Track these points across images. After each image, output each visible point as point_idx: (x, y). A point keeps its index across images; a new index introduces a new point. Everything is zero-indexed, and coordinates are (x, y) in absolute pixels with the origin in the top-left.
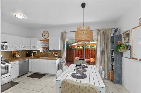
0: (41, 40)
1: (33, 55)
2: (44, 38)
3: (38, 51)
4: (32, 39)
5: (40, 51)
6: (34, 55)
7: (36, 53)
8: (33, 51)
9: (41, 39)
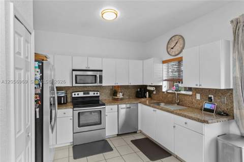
0: (164, 62)
1: (147, 96)
2: (171, 55)
3: (158, 88)
4: (145, 61)
5: (161, 89)
6: (150, 96)
7: (155, 93)
8: (149, 88)
9: (165, 59)
